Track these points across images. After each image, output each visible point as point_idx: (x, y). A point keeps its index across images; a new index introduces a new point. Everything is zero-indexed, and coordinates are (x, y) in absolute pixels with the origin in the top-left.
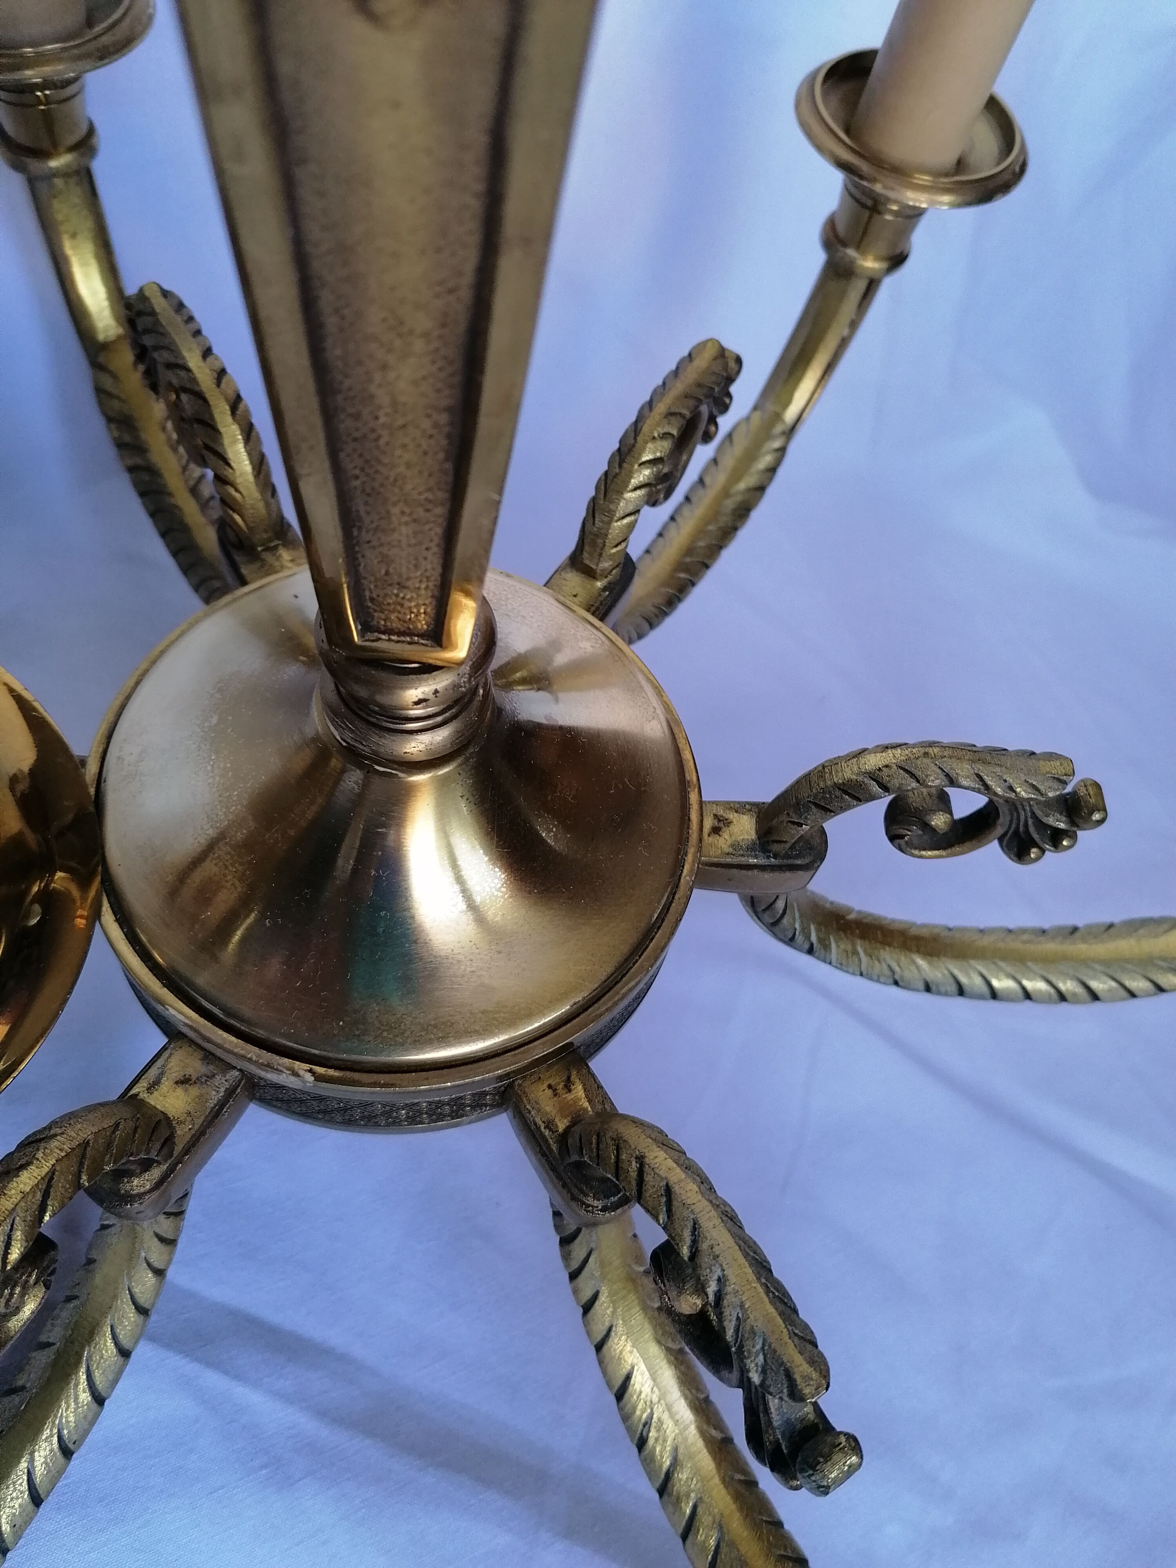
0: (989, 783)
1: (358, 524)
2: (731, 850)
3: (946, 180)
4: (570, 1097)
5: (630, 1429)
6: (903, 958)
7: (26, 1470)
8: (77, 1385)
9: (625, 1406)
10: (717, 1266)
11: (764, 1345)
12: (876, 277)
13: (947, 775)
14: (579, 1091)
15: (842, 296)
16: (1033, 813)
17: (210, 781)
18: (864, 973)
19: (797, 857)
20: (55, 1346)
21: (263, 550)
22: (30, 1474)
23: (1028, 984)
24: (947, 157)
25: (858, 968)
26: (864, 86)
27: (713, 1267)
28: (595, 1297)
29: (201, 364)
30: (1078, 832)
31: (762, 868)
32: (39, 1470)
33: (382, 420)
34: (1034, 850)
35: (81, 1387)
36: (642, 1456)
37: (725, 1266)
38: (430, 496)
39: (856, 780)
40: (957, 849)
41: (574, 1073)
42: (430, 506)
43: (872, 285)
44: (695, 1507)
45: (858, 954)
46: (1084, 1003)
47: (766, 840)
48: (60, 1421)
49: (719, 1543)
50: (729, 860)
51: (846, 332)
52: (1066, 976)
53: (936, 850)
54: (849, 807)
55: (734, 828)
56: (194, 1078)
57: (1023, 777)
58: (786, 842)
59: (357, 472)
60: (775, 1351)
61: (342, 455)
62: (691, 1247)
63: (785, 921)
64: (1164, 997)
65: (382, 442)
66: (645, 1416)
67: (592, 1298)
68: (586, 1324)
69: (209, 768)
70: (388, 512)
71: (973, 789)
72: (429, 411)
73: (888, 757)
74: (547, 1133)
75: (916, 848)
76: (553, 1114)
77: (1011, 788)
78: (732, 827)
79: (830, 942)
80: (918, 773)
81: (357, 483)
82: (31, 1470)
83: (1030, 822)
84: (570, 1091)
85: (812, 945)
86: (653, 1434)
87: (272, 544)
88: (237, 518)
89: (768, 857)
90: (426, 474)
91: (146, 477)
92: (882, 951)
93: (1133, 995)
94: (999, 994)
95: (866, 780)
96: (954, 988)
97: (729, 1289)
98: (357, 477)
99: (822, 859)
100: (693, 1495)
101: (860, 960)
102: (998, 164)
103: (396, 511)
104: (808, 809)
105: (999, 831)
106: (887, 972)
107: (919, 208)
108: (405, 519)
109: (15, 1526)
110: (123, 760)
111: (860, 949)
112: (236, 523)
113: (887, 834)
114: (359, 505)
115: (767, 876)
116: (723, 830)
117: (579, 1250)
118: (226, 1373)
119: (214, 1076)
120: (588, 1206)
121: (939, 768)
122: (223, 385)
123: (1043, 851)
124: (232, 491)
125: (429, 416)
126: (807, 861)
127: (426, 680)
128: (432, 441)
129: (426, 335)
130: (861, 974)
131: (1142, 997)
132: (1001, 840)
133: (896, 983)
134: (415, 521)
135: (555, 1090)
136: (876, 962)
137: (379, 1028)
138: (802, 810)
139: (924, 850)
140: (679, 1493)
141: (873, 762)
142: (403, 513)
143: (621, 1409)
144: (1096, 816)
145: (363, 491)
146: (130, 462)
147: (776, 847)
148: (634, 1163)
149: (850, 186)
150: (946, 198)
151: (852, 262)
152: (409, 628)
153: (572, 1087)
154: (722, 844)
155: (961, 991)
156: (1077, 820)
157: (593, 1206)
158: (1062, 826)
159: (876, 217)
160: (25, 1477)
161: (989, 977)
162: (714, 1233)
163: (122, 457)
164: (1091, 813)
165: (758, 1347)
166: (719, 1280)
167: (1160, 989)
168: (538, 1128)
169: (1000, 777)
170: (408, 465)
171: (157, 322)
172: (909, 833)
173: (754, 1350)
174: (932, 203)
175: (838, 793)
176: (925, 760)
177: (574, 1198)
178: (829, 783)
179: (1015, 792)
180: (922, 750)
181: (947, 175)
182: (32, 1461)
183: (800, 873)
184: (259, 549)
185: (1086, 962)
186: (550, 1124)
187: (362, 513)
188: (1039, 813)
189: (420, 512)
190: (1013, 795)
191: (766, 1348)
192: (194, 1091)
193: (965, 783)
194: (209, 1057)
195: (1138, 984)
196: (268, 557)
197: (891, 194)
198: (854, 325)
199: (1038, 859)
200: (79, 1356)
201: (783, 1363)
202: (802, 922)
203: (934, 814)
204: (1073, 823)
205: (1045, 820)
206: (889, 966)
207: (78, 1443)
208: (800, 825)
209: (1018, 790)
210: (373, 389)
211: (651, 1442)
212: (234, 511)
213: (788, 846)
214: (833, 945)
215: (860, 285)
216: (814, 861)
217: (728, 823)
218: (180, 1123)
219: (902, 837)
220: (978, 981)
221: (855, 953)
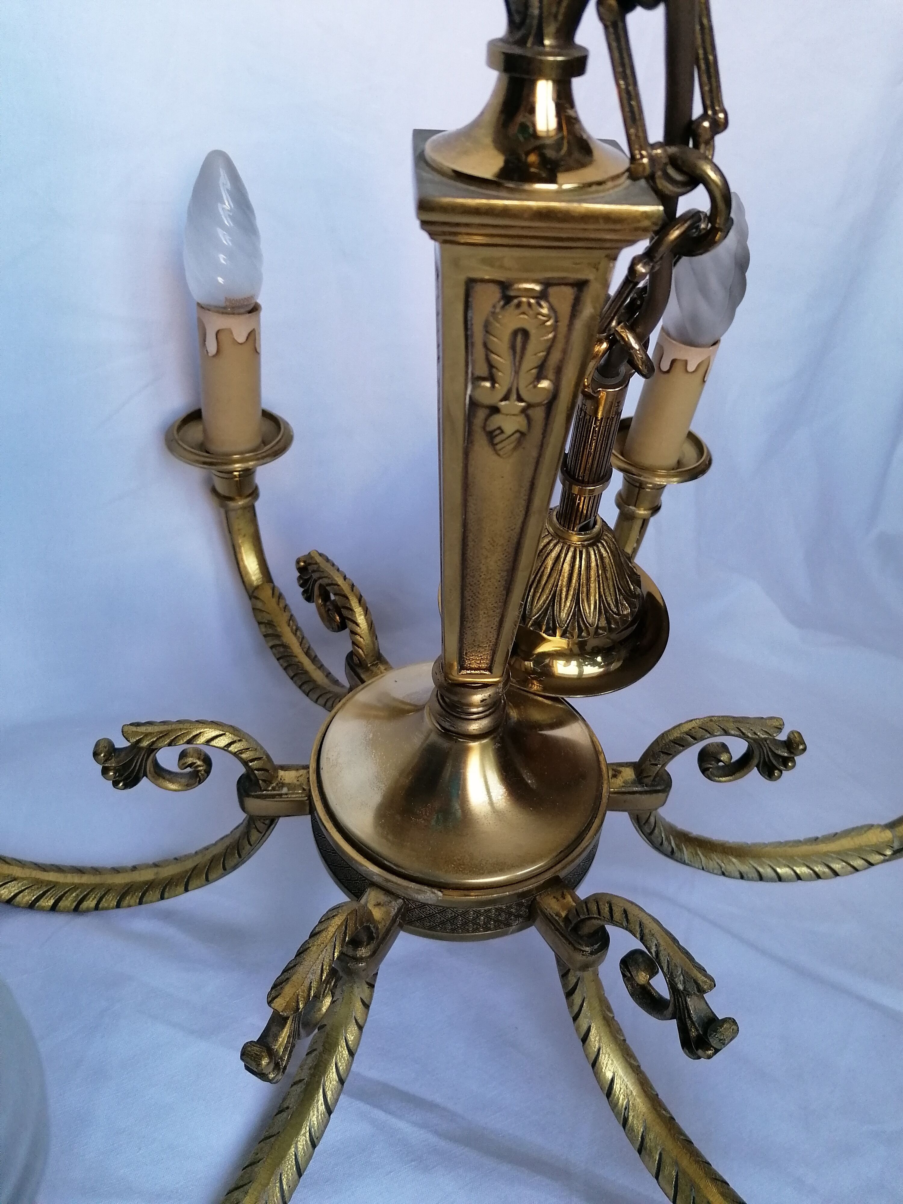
0: (744, 731)
1: (466, 620)
2: (624, 785)
3: (674, 471)
4: (565, 901)
5: (617, 1115)
6: (725, 858)
7: (294, 1153)
8: (318, 1101)
9: (613, 1100)
10: (654, 938)
11: (682, 971)
12: (646, 518)
13: (723, 729)
14: (569, 898)
15: (630, 529)
16: (770, 748)
17: (375, 762)
18: (705, 868)
19: (657, 786)
20: (305, 1080)
21: (371, 666)
22: (296, 1155)
23: (798, 870)
24: (672, 461)
25: (700, 864)
26: (627, 434)
27: (652, 940)
28: (589, 1030)
29: (344, 582)
30: (795, 758)
31: (640, 793)
32: (300, 1153)
33: (483, 576)
34: (776, 771)
35: (320, 1102)
36: (626, 1129)
37: (658, 939)
38: (496, 605)
39: (680, 737)
40: (737, 775)
41: (565, 891)
42: (495, 609)
43: (645, 523)
44: (660, 1154)
45: (699, 855)
46: (831, 878)
47: (640, 777)
48: (310, 1123)
49: (677, 1173)
50: (623, 789)
51: (635, 545)
52: (817, 863)
53: (727, 777)
54: (679, 752)
55: (623, 774)
56: (382, 903)
57: (760, 728)
58: (650, 776)
59: (470, 598)
60: (687, 973)
61: (465, 592)
62: (641, 933)
63: (656, 831)
64: (873, 868)
65: (481, 586)
66: (625, 1104)
67: (586, 1032)
68: (585, 1050)
69: (373, 756)
70: (479, 614)
71: (737, 736)
72: (500, 572)
73: (693, 724)
74: (557, 918)
75: (716, 777)
76: (558, 909)
77: (755, 734)
78: (622, 774)
79: (682, 847)
80: (709, 730)
81: (469, 602)
82: (297, 1153)
83: (770, 754)
84: (565, 898)
85: (673, 849)
86: (631, 1114)
87: (375, 663)
88: (360, 651)
89: (643, 786)
90: (495, 596)
91: (282, 649)
92: (712, 854)
93: (856, 870)
94: (783, 877)
95: (684, 736)
96: (756, 875)
97: (661, 948)
98: (469, 600)
99: (671, 787)
100: (659, 1147)
101: (701, 859)
102: (697, 462)
103: (481, 612)
104: (659, 756)
105: (755, 761)
106: (717, 866)
107: (663, 485)
108: (485, 615)
109: (290, 1187)
110: (329, 759)
111: (699, 852)
112: (359, 654)
113: (700, 769)
114: (468, 612)
115: (644, 797)
116: (618, 775)
117: (577, 998)
118: (385, 1111)
119: (391, 901)
120: (583, 951)
121: (719, 726)
122: (354, 590)
123: (781, 771)
124: (358, 637)
125: (500, 574)
126: (663, 787)
127: (485, 691)
128: (500, 583)
129: (502, 545)
130: (703, 869)
131: (861, 871)
132: (757, 766)
133: (723, 874)
134: (489, 616)
135: (557, 899)
136: (710, 860)
137: (471, 867)
138: (656, 756)
139: (721, 777)
140: (650, 1146)
141: (686, 728)
142: (484, 613)
143: (610, 1103)
144: (801, 747)
145: (471, 605)
146: (271, 644)
147: (646, 780)
148: (606, 904)
149: (626, 478)
150: (675, 479)
151: (633, 512)
152: (479, 667)
153: (566, 897)
154: (619, 782)
155: (761, 878)
156: (792, 750)
157: (586, 951)
158: (786, 755)
159: (642, 490)
160: (294, 1157)
161: (774, 867)
162: (650, 925)
163: (267, 642)
164: (798, 746)
165: (679, 972)
166: (656, 945)
167: (871, 864)
168: (552, 916)
169: (749, 728)
170: (489, 593)
171: (319, 567)
172: (711, 766)
173: (678, 974)
174: (669, 482)
175: (672, 744)
176: (711, 723)
177: (575, 949)
178: (667, 741)
179: (757, 735)
180: (709, 719)
181: (673, 469)
182: (296, 1148)
183: (660, 794)
184: (369, 665)
185: (826, 854)
186: (558, 914)
187: (469, 615)
188: (773, 748)
189: (491, 613)
190: (757, 737)
191: (683, 972)
192: (383, 909)
193: (733, 732)
194: (387, 892)
195: (858, 863)
196: (374, 669)
197: (647, 480)
198: (639, 542)
199: (779, 777)
200: (319, 1083)
201: (692, 977)
202: (665, 833)
203: (721, 754)
204: (790, 752)
205: (776, 752)
206: (718, 863)
207: (319, 1138)
208: (656, 765)
209: (759, 734)
210: (481, 565)
211: (630, 1118)
212: (359, 647)
213: (652, 778)
214: (685, 849)
215: (639, 523)
216: (666, 788)
217: (620, 772)
218: (379, 923)
219: (708, 769)
220: (769, 870)
221: (697, 854)
